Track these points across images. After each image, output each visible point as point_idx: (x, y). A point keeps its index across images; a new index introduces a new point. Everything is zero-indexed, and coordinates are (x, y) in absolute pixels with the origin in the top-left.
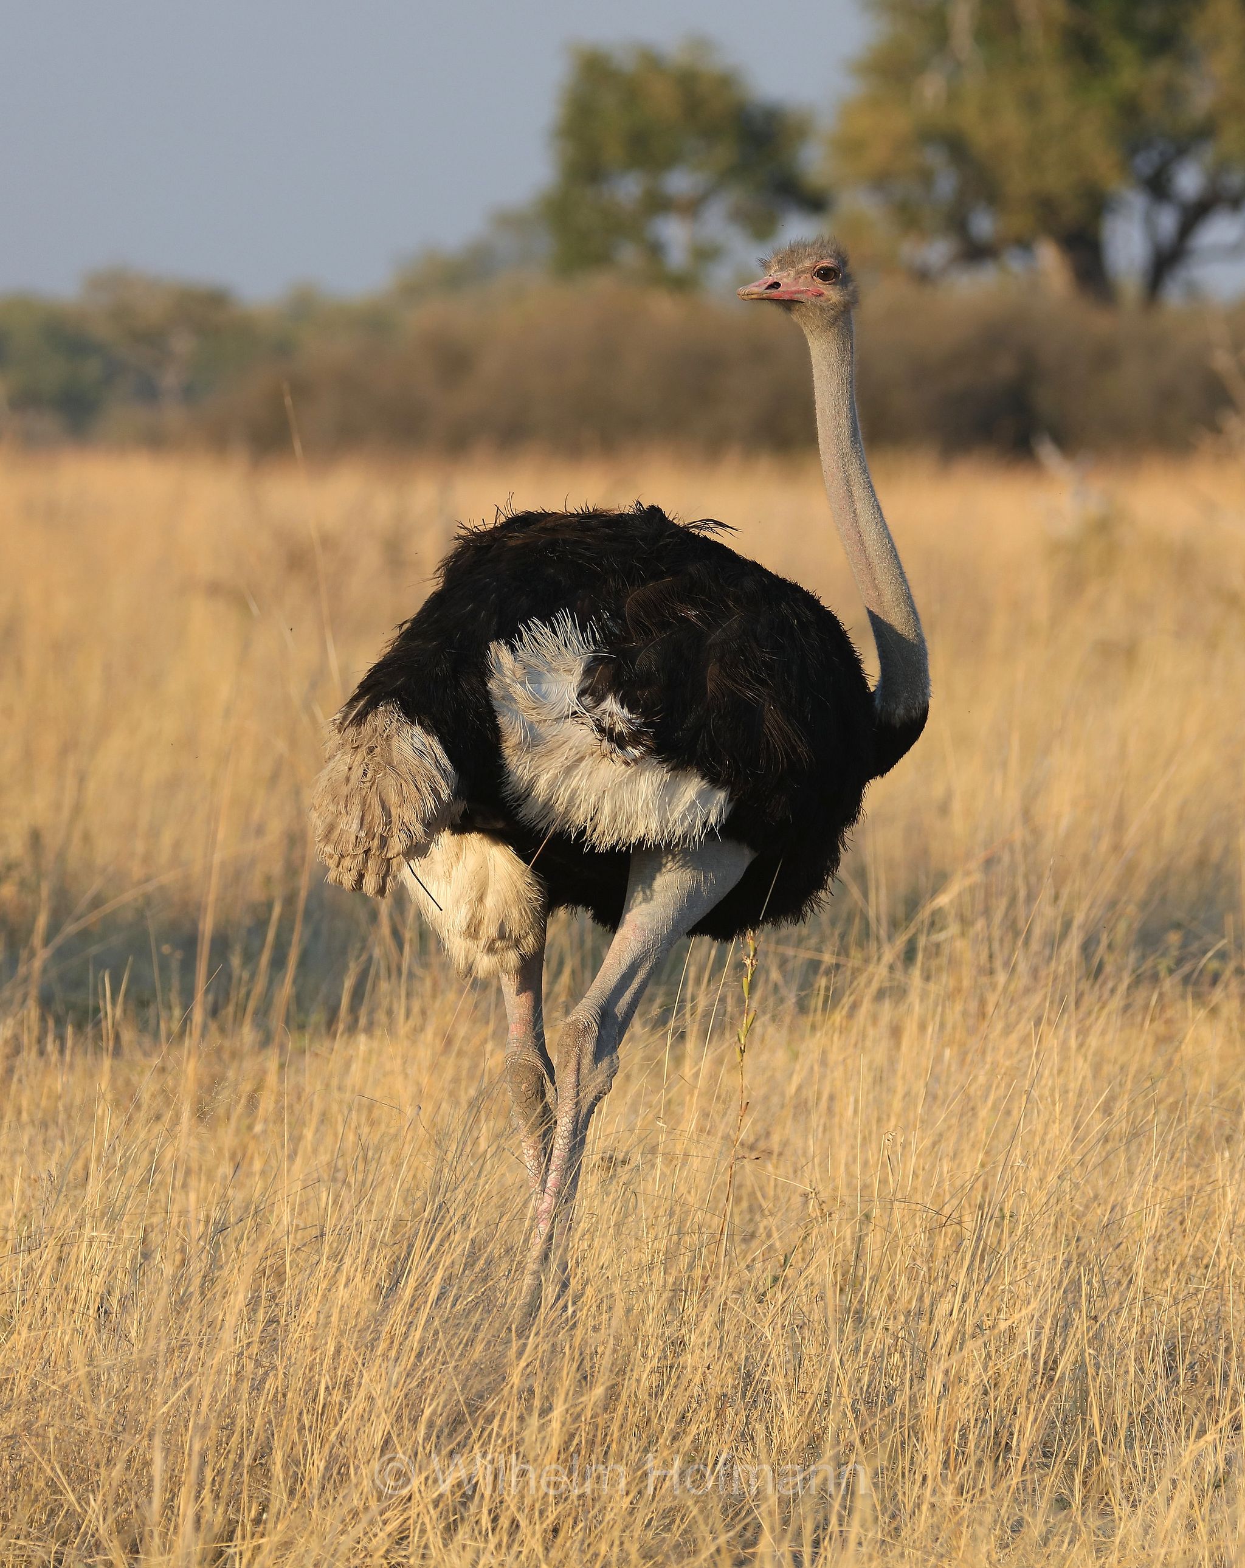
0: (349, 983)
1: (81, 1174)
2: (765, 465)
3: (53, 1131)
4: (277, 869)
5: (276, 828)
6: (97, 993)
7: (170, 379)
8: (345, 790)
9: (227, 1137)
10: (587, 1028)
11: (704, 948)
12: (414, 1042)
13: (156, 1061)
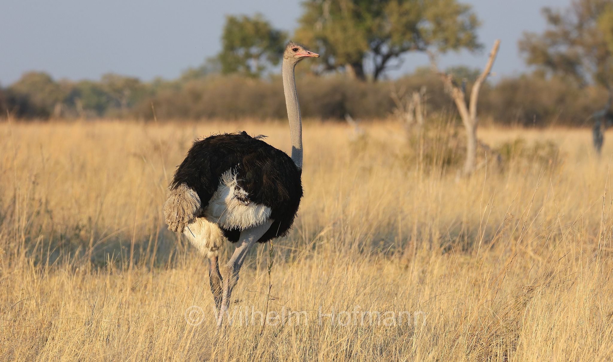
0: (170, 256)
1: (102, 305)
2: (276, 123)
3: (95, 294)
4: (152, 227)
5: (152, 216)
6: (106, 259)
7: (124, 102)
8: (173, 205)
9: (139, 295)
10: (231, 268)
11: (261, 247)
12: (187, 271)
13: (121, 276)
